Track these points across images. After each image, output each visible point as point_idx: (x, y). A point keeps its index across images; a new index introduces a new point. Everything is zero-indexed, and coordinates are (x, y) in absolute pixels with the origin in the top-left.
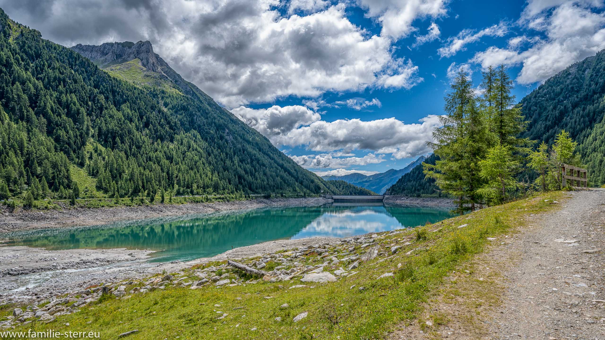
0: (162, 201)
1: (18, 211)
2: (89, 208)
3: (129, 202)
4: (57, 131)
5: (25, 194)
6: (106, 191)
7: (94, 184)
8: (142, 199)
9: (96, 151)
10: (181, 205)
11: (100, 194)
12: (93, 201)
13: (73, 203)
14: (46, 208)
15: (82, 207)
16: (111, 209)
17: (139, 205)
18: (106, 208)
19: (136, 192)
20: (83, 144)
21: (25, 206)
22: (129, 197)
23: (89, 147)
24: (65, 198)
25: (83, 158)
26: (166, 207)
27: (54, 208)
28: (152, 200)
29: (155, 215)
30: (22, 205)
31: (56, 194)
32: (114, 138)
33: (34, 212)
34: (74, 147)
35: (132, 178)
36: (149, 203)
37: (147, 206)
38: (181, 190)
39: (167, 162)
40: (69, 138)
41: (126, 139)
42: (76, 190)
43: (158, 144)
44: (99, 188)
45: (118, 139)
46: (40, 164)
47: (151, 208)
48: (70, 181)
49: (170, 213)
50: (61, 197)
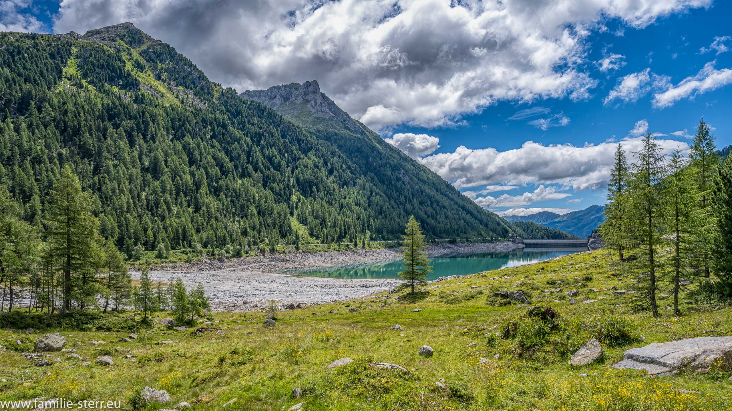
0: (363, 247)
1: (267, 254)
2: (309, 252)
3: (337, 247)
4: (270, 183)
5: (266, 240)
6: (317, 238)
7: (307, 231)
8: (348, 245)
9: (299, 201)
10: (378, 250)
11: (313, 240)
12: (311, 246)
13: (297, 248)
14: (284, 252)
15: (304, 252)
16: (327, 253)
17: (346, 250)
18: (322, 253)
19: (340, 238)
20: (291, 194)
21: (270, 250)
22: (336, 243)
23: (294, 198)
24: (290, 244)
25: (292, 207)
26: (368, 252)
27: (289, 252)
28: (356, 245)
29: (361, 260)
30: (268, 249)
31: (285, 241)
32: (311, 187)
33: (277, 255)
34: (285, 197)
35: (335, 226)
36: (354, 249)
37: (353, 251)
38: (374, 236)
39: (357, 207)
40: (280, 190)
41: (321, 187)
42: (297, 237)
43: (345, 190)
44: (311, 235)
45: (314, 188)
46: (270, 215)
47: (357, 253)
48: (291, 229)
49: (374, 258)
50: (287, 244)
